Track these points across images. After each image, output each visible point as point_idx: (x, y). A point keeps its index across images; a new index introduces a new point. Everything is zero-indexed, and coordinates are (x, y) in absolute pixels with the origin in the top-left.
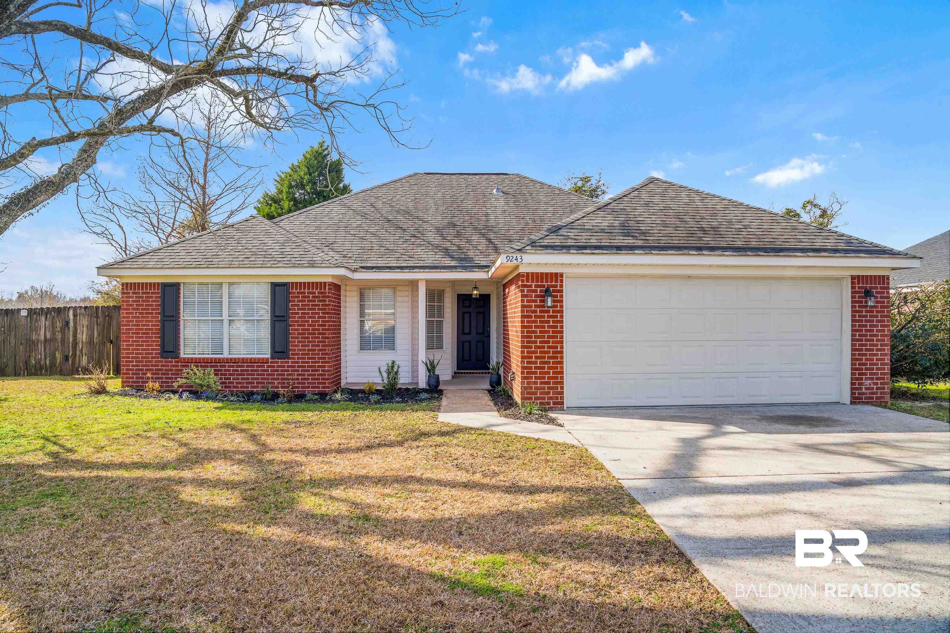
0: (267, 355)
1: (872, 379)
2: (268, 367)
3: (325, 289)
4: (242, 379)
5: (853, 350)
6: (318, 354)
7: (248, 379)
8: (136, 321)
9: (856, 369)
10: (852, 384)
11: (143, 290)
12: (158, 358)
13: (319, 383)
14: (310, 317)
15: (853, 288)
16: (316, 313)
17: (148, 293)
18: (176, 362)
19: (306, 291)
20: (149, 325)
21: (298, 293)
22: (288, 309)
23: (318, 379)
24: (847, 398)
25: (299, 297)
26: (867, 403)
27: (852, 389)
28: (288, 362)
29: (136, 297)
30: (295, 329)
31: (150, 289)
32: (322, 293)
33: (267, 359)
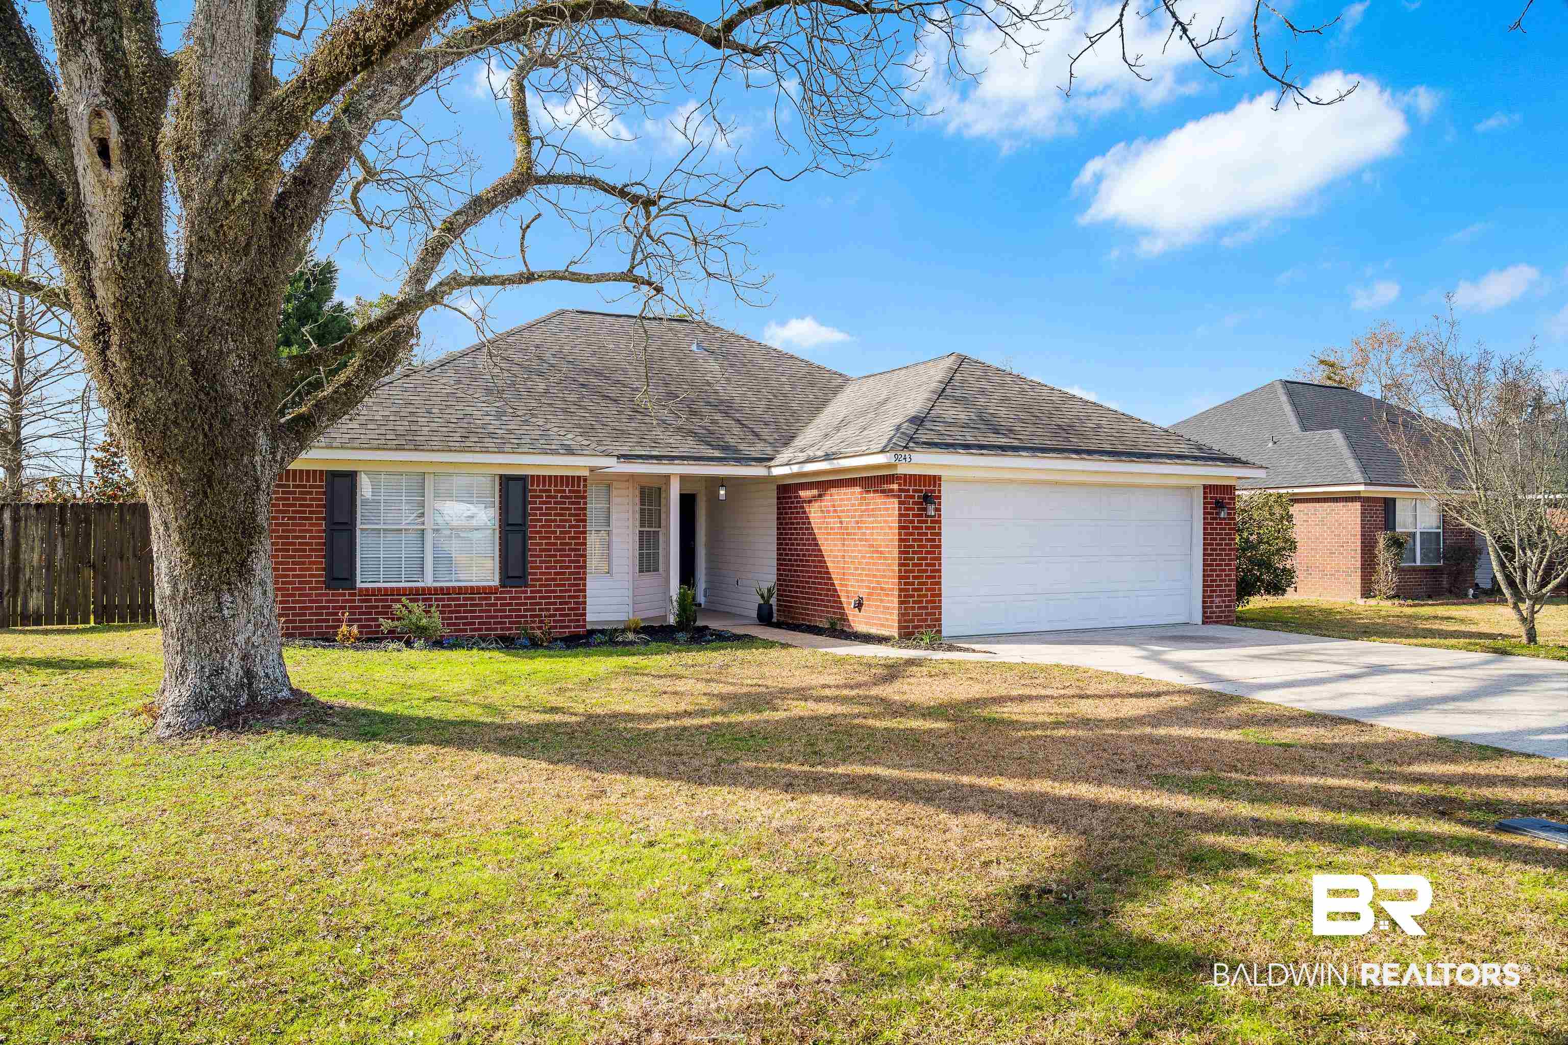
0: (495, 582)
1: (1221, 596)
2: (497, 599)
3: (579, 486)
4: (456, 618)
5: (1204, 565)
6: (569, 579)
7: (466, 618)
8: (283, 531)
9: (1208, 586)
10: (1204, 602)
11: (294, 480)
12: (321, 588)
13: (570, 621)
14: (558, 526)
15: (1205, 498)
16: (566, 521)
17: (305, 486)
18: (350, 595)
19: (553, 488)
20: (305, 537)
21: (541, 491)
22: (524, 514)
23: (569, 615)
24: (1198, 618)
25: (542, 497)
26: (1217, 622)
27: (1204, 607)
28: (526, 592)
29: (283, 492)
30: (535, 543)
31: (308, 481)
32: (574, 491)
33: (496, 588)
